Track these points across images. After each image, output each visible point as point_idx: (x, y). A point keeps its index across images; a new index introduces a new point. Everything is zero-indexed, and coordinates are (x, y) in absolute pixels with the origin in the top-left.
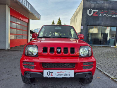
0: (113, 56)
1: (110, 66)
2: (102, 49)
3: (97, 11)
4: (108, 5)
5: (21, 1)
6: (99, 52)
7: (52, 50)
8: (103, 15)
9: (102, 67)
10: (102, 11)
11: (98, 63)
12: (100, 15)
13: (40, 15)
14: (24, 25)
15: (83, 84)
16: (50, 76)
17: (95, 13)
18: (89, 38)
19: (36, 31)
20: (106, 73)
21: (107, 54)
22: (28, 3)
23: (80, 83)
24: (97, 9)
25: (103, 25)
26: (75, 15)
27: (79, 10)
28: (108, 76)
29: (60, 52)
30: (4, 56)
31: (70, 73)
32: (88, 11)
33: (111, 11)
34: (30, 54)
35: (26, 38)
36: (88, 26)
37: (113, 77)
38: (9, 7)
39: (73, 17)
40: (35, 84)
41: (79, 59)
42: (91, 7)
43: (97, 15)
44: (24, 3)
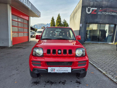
0: (109, 53)
1: (104, 63)
2: (99, 46)
3: (96, 9)
4: (106, 3)
5: (22, 1)
6: (96, 49)
7: (54, 51)
8: (101, 13)
9: (97, 64)
10: (101, 9)
11: (95, 59)
12: (99, 13)
13: (40, 13)
14: (24, 22)
15: (79, 78)
16: (53, 72)
17: (94, 11)
18: (88, 36)
19: (35, 27)
20: (99, 69)
21: (104, 51)
22: (28, 2)
23: (77, 77)
24: (95, 7)
25: (102, 23)
26: (75, 12)
27: (79, 8)
28: (100, 71)
29: (60, 53)
30: (8, 54)
31: (69, 70)
32: (87, 9)
33: (109, 9)
34: (36, 55)
35: (27, 36)
36: (86, 23)
37: (104, 72)
38: (10, 6)
39: (72, 14)
40: (40, 78)
41: (75, 58)
42: (90, 5)
43: (95, 13)
44: (25, 2)
